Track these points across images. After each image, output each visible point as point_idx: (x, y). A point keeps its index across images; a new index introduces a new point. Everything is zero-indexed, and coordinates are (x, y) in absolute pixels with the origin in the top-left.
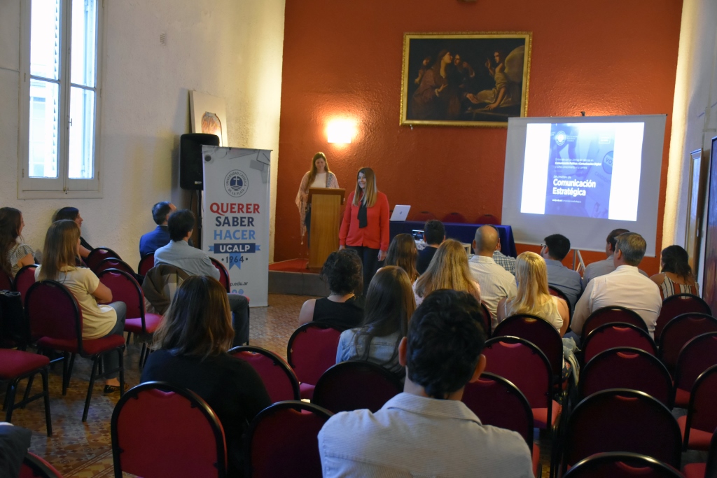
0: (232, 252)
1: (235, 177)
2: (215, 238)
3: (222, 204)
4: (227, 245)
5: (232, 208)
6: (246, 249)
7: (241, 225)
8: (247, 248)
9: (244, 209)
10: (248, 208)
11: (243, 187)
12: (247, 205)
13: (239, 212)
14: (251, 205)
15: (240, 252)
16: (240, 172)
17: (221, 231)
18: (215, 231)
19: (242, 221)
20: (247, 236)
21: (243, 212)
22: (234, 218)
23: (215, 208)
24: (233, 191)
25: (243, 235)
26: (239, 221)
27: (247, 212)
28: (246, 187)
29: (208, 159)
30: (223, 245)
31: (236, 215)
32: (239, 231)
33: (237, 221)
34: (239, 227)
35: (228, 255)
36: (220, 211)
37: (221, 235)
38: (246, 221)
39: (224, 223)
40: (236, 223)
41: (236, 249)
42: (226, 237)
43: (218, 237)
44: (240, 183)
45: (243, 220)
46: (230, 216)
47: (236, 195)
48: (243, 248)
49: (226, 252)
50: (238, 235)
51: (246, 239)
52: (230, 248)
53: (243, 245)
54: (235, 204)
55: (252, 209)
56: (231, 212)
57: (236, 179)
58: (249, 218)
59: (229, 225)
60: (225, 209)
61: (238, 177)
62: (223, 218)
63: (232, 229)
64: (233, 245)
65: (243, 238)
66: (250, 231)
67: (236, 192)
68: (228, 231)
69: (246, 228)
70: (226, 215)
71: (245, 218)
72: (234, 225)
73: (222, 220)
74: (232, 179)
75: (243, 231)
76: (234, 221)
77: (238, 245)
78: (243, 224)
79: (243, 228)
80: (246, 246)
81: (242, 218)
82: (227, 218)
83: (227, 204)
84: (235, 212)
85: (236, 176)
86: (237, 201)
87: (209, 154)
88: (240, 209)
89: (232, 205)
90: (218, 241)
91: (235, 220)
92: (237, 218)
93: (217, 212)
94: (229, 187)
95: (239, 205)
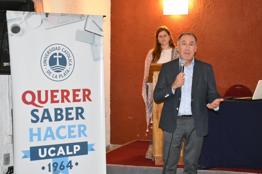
0: (56, 157)
1: (55, 54)
2: (31, 140)
3: (39, 92)
4: (48, 147)
5: (53, 97)
6: (75, 151)
7: (67, 119)
8: (77, 148)
9: (71, 97)
10: (75, 96)
11: (67, 67)
12: (74, 91)
13: (63, 101)
14: (79, 90)
15: (67, 156)
16: (62, 47)
17: (39, 129)
18: (31, 130)
19: (68, 114)
20: (76, 132)
21: (69, 101)
22: (56, 110)
23: (29, 98)
24: (53, 72)
25: (70, 132)
26: (64, 114)
27: (75, 100)
28: (72, 67)
29: (16, 29)
30: (42, 148)
31: (59, 105)
32: (64, 127)
33: (60, 114)
34: (64, 122)
35: (51, 161)
36: (36, 102)
37: (39, 134)
38: (73, 112)
39: (43, 118)
40: (59, 117)
41: (61, 151)
42: (46, 136)
43: (35, 138)
44: (63, 62)
45: (70, 111)
46: (51, 107)
47: (58, 79)
48: (71, 150)
49: (48, 157)
50: (64, 132)
51: (75, 136)
52: (52, 152)
53: (71, 146)
54: (57, 91)
55: (81, 97)
56: (53, 102)
57: (58, 57)
58: (77, 109)
59: (51, 120)
60: (43, 99)
61: (60, 54)
62: (41, 111)
63: (55, 125)
64: (57, 147)
65: (70, 137)
66: (80, 126)
67: (58, 74)
68: (49, 129)
69: (74, 122)
70: (46, 106)
71: (72, 109)
72: (56, 120)
73: (40, 114)
74: (52, 56)
75: (70, 127)
76: (56, 115)
77: (64, 146)
78: (70, 116)
79: (70, 123)
80: (75, 146)
81: (67, 109)
82: (46, 111)
83: (47, 92)
84: (57, 102)
85: (57, 52)
86: (60, 86)
87: (17, 23)
88: (65, 98)
89: (52, 92)
90: (36, 144)
91: (59, 112)
92: (61, 110)
93: (32, 103)
94: (48, 67)
95: (63, 91)
